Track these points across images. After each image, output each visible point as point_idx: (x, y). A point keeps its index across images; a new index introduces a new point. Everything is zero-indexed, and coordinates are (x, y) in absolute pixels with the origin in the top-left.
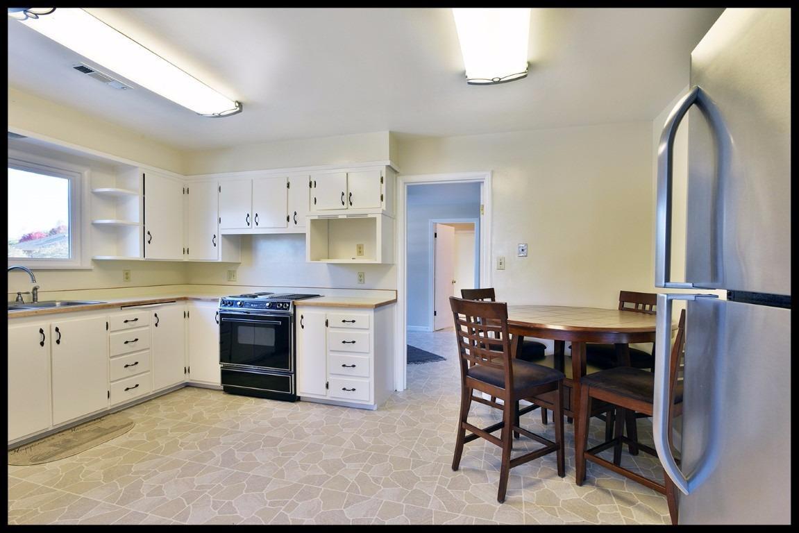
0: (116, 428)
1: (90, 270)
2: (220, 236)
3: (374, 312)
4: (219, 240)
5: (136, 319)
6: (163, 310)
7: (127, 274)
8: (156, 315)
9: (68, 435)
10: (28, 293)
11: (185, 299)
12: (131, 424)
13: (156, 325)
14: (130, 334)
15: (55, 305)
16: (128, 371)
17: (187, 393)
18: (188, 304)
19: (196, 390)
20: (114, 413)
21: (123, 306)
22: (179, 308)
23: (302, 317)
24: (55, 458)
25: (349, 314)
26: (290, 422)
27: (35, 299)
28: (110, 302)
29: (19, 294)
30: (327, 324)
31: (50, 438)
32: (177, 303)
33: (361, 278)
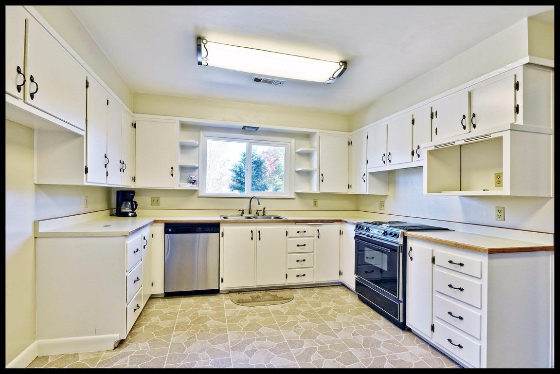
0: (282, 299)
1: (294, 199)
2: (368, 174)
3: (489, 258)
4: (367, 178)
5: (305, 232)
6: (324, 228)
7: (315, 202)
8: (318, 230)
9: (261, 294)
10: (261, 210)
11: (340, 221)
12: (290, 299)
13: (318, 237)
14: (301, 241)
15: (271, 218)
16: (298, 265)
17: (339, 290)
18: (342, 224)
19: (345, 289)
20: (290, 289)
21: (297, 222)
22: (336, 227)
23: (411, 249)
24: (244, 304)
25: (459, 256)
26: (381, 349)
27: (264, 214)
28: (289, 219)
29: (257, 211)
30: (433, 260)
31: (254, 292)
32: (335, 223)
33: (501, 213)
